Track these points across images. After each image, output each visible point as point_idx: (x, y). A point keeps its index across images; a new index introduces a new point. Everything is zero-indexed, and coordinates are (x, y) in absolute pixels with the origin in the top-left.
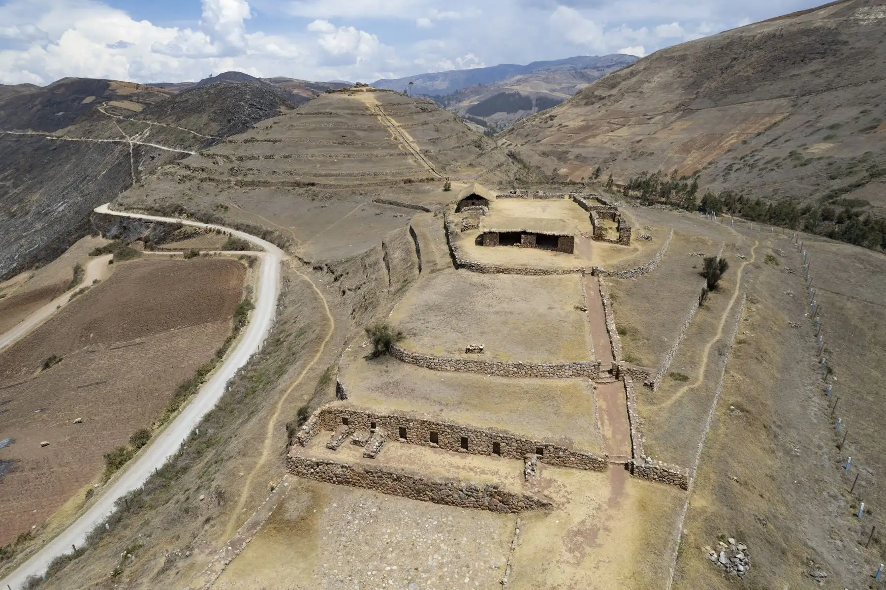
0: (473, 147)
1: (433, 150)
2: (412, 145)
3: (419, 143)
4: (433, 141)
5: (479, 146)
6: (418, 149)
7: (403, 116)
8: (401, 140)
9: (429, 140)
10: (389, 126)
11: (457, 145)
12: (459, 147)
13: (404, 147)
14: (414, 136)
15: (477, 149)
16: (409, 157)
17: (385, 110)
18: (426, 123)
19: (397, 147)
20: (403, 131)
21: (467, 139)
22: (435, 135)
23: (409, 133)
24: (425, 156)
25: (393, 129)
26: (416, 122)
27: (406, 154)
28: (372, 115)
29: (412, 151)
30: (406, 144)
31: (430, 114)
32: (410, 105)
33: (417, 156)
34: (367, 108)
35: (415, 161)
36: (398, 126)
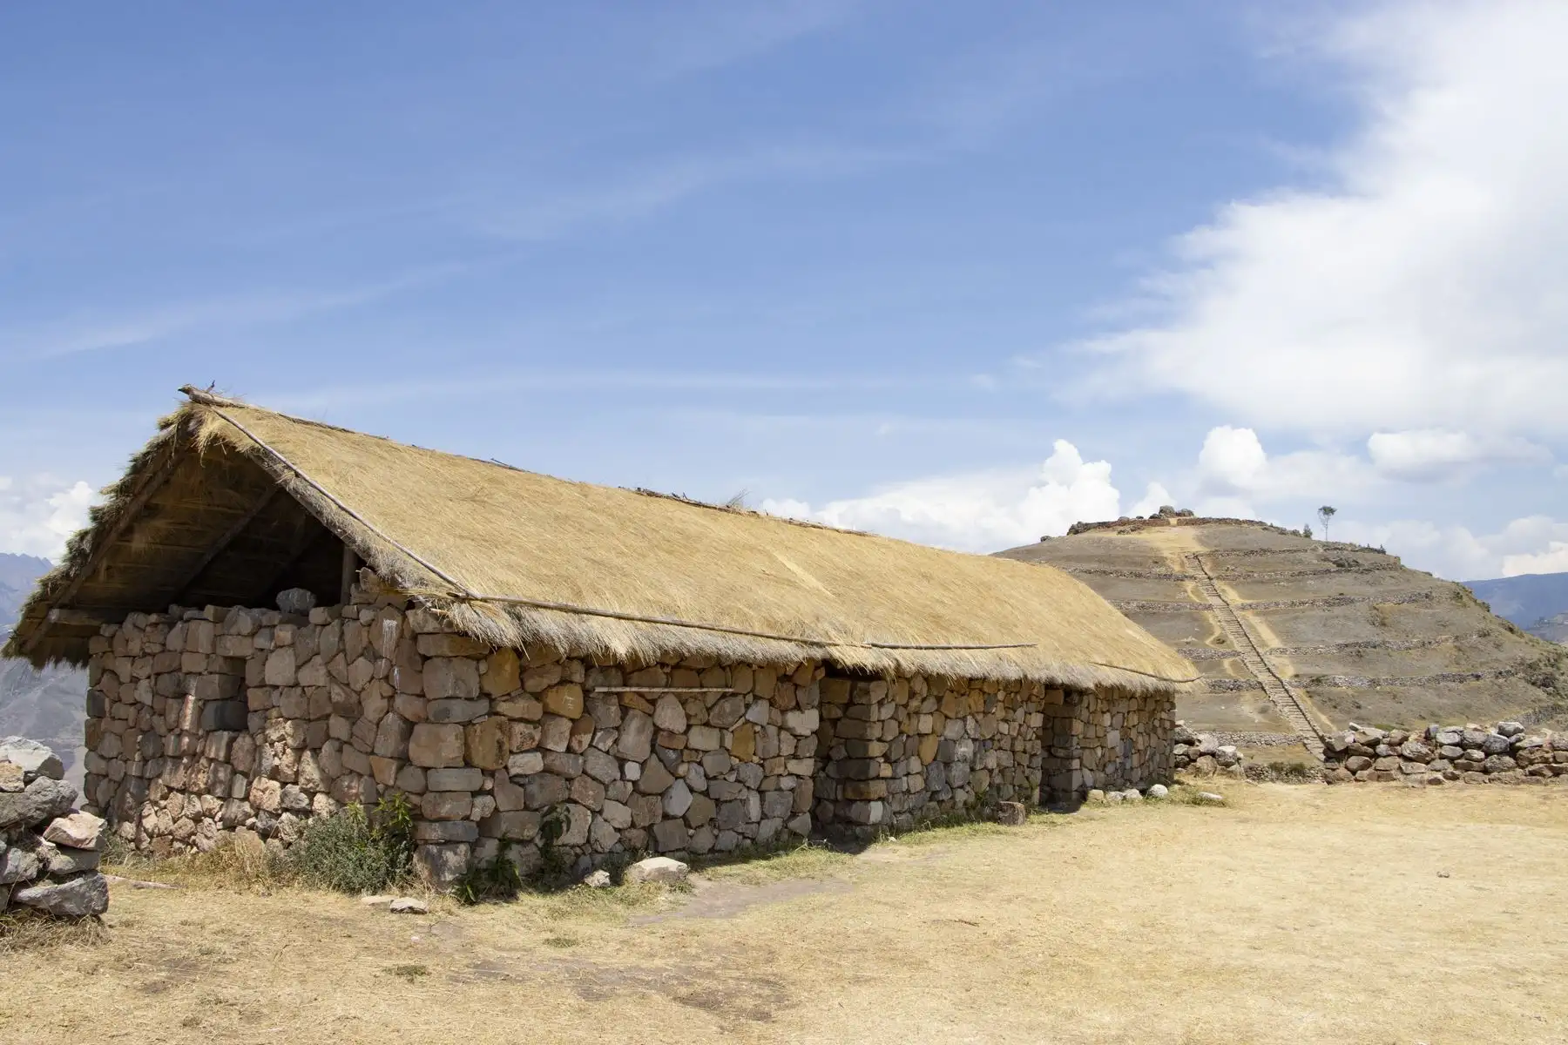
0: (1522, 684)
1: (1343, 677)
2: (1273, 660)
3: (1298, 653)
4: (1357, 653)
5: (1547, 682)
6: (1288, 671)
7: (1271, 581)
8: (1238, 645)
9: (1341, 647)
10: (1210, 607)
11: (1454, 670)
12: (1462, 680)
13: (1240, 666)
14: (1284, 633)
15: (1540, 693)
16: (1248, 695)
17: (1216, 565)
18: (1342, 600)
19: (1220, 664)
20: (1255, 620)
21: (1501, 656)
22: (1367, 633)
23: (1273, 627)
24: (1310, 695)
25: (1221, 616)
26: (1308, 597)
27: (1237, 687)
28: (1168, 577)
29: (1264, 677)
30: (1250, 658)
31: (1368, 577)
32: (1301, 555)
33: (1278, 696)
34: (1159, 561)
35: (1263, 711)
36: (1243, 608)
